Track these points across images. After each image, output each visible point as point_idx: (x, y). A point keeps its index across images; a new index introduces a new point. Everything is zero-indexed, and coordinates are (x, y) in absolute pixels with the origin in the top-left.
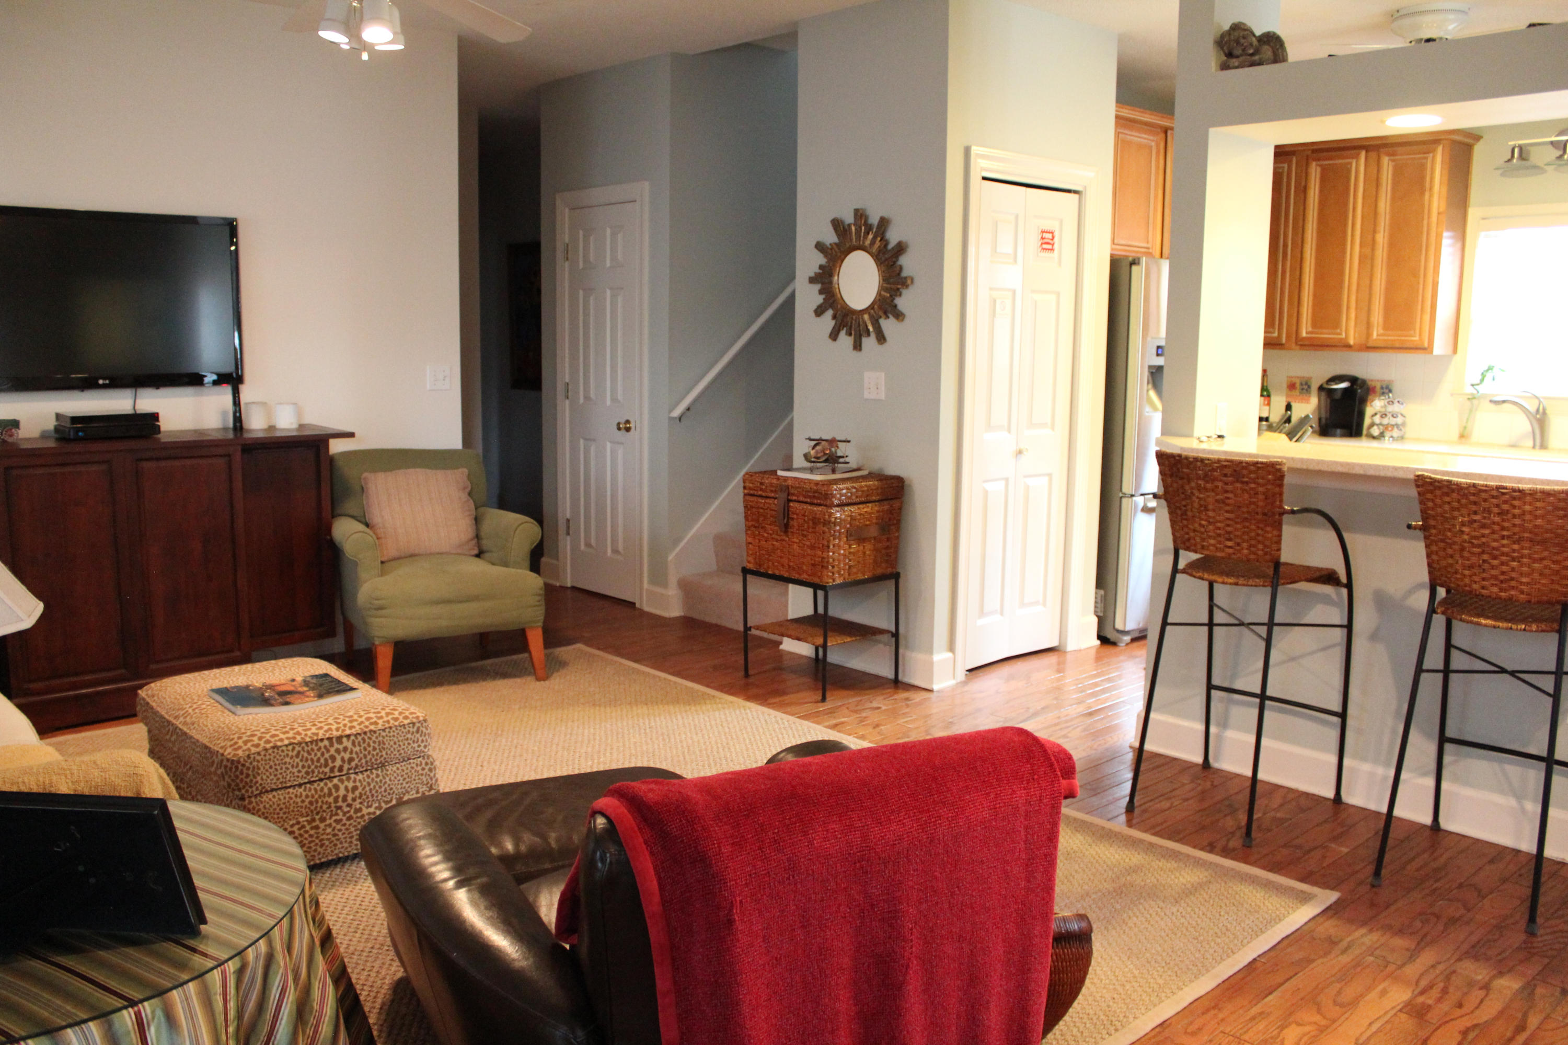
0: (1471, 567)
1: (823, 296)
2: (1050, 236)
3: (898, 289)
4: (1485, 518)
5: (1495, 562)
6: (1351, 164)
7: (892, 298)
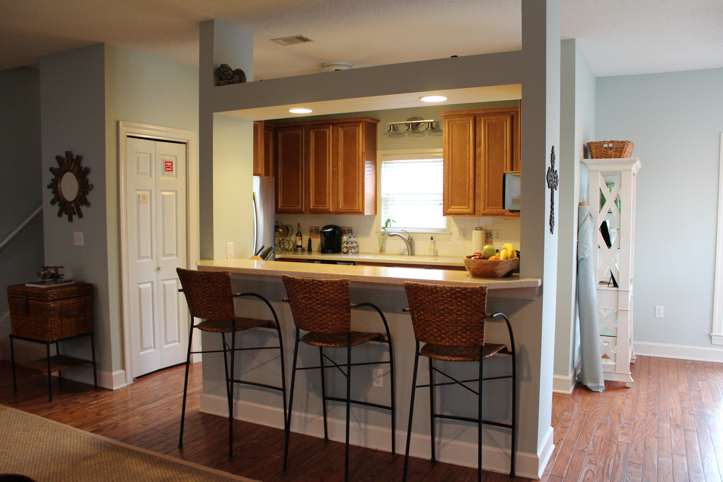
0: (307, 319)
1: (54, 195)
2: (170, 164)
3: (87, 191)
4: (309, 295)
5: (316, 316)
6: (326, 131)
7: (85, 195)
